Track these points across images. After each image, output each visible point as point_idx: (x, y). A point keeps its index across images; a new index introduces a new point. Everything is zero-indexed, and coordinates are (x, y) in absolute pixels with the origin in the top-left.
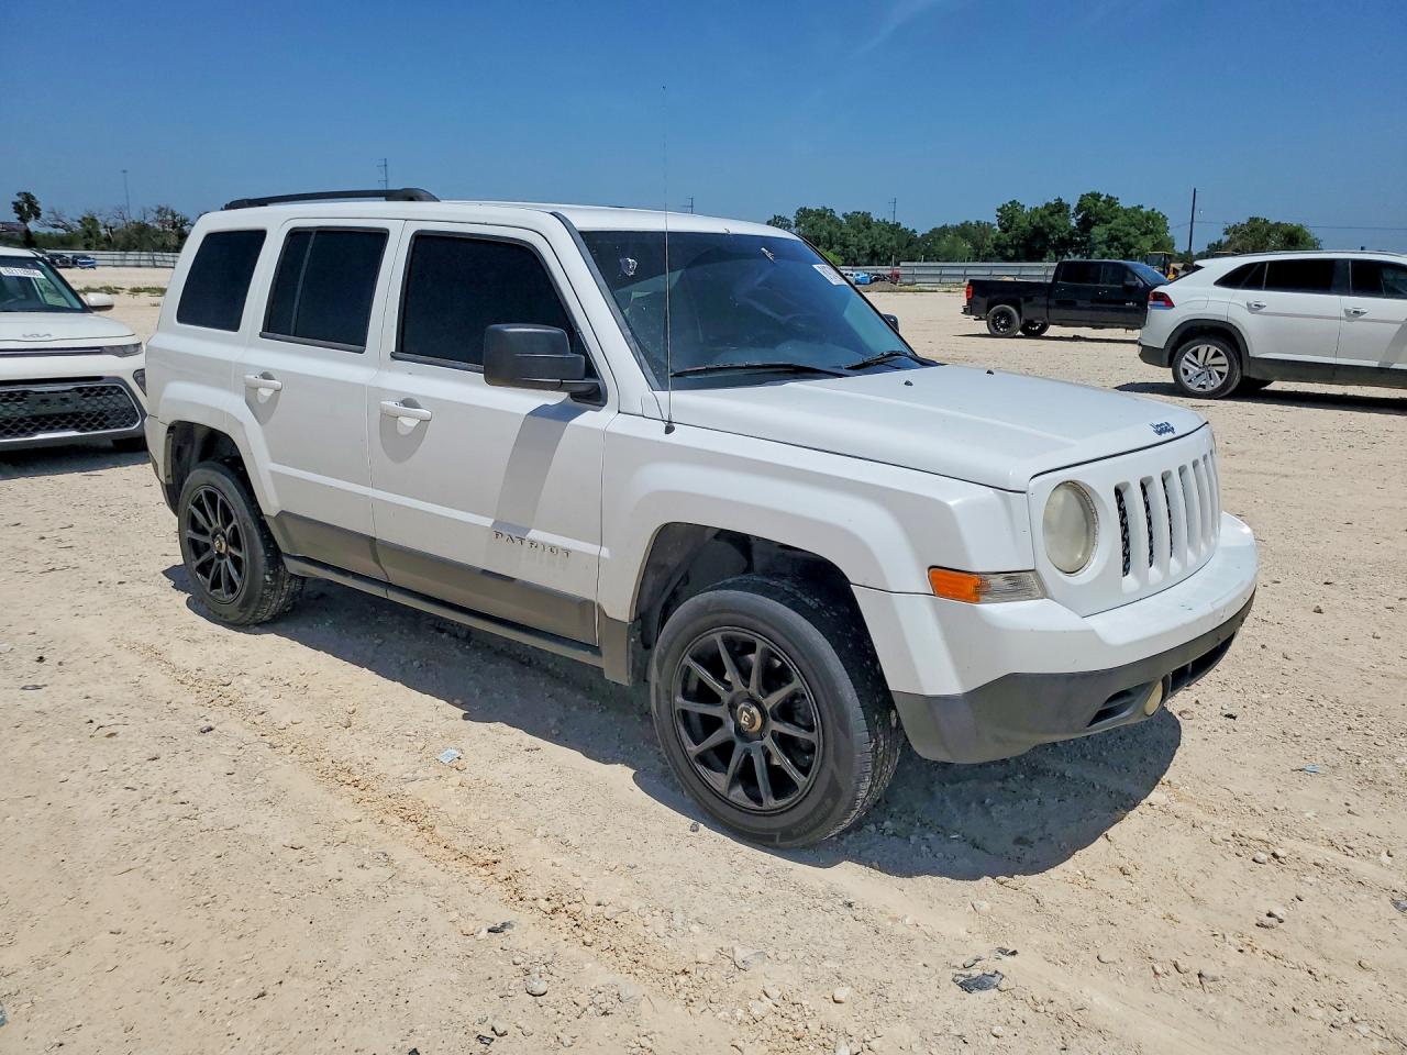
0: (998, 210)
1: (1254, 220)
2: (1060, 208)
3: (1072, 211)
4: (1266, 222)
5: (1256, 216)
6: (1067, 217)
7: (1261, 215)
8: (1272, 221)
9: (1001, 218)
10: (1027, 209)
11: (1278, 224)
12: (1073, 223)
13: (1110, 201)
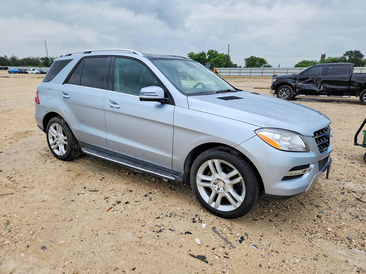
0: (188, 55)
1: (252, 57)
2: (203, 54)
3: (206, 54)
4: (255, 57)
5: (252, 56)
6: (205, 56)
7: (253, 55)
8: (257, 57)
10: (195, 54)
11: (258, 58)
12: (207, 57)
13: (216, 52)
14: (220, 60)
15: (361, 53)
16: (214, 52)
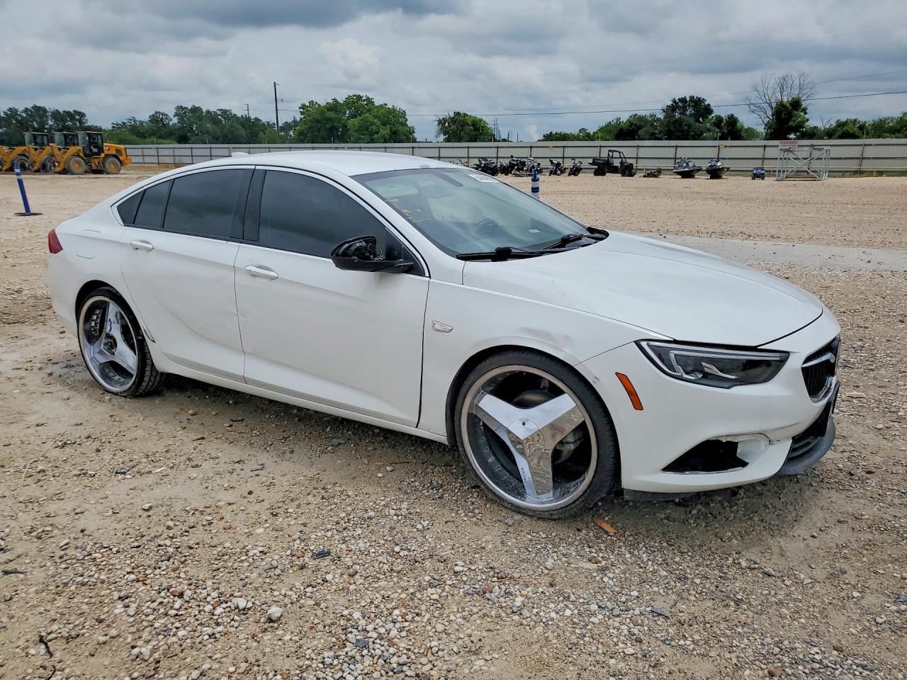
0: (300, 108)
1: (457, 114)
2: (334, 107)
4: (465, 115)
9: (302, 113)
13: (369, 101)
14: (373, 124)
15: (706, 103)
16: (364, 100)
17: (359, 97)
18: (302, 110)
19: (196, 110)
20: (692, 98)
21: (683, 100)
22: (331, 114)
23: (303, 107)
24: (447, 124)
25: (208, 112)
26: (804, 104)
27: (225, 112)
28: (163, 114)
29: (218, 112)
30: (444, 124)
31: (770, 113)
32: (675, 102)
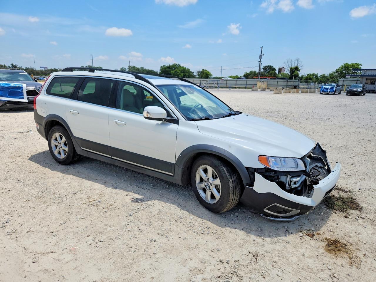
17: (176, 64)
18: (161, 68)
19: (134, 67)
20: (269, 65)
21: (266, 66)
22: (168, 69)
23: (161, 67)
24: (200, 73)
25: (137, 68)
26: (299, 69)
27: (142, 68)
28: (124, 68)
29: (140, 68)
30: (199, 73)
31: (290, 71)
32: (264, 67)
